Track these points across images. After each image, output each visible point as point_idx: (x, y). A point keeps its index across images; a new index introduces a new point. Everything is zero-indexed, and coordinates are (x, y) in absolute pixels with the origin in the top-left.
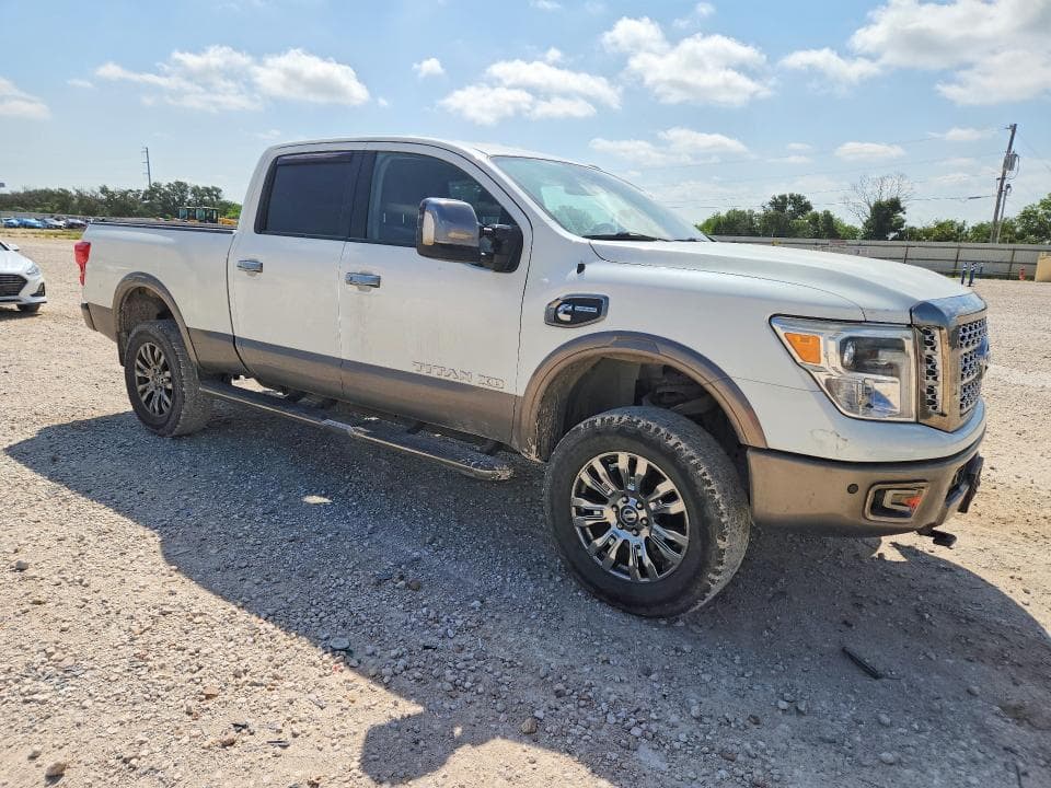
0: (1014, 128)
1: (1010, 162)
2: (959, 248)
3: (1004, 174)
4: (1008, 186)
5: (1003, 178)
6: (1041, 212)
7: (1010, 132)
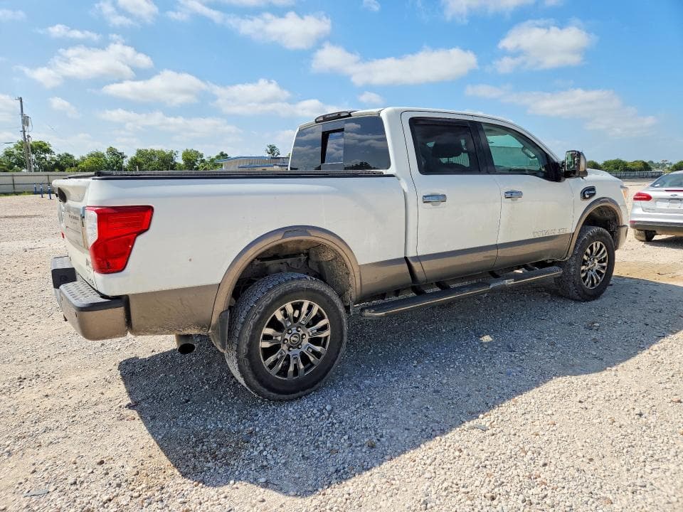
0: (21, 99)
1: (25, 121)
2: (13, 176)
3: (24, 128)
4: (29, 136)
5: (24, 132)
6: (16, 152)
7: (19, 101)
